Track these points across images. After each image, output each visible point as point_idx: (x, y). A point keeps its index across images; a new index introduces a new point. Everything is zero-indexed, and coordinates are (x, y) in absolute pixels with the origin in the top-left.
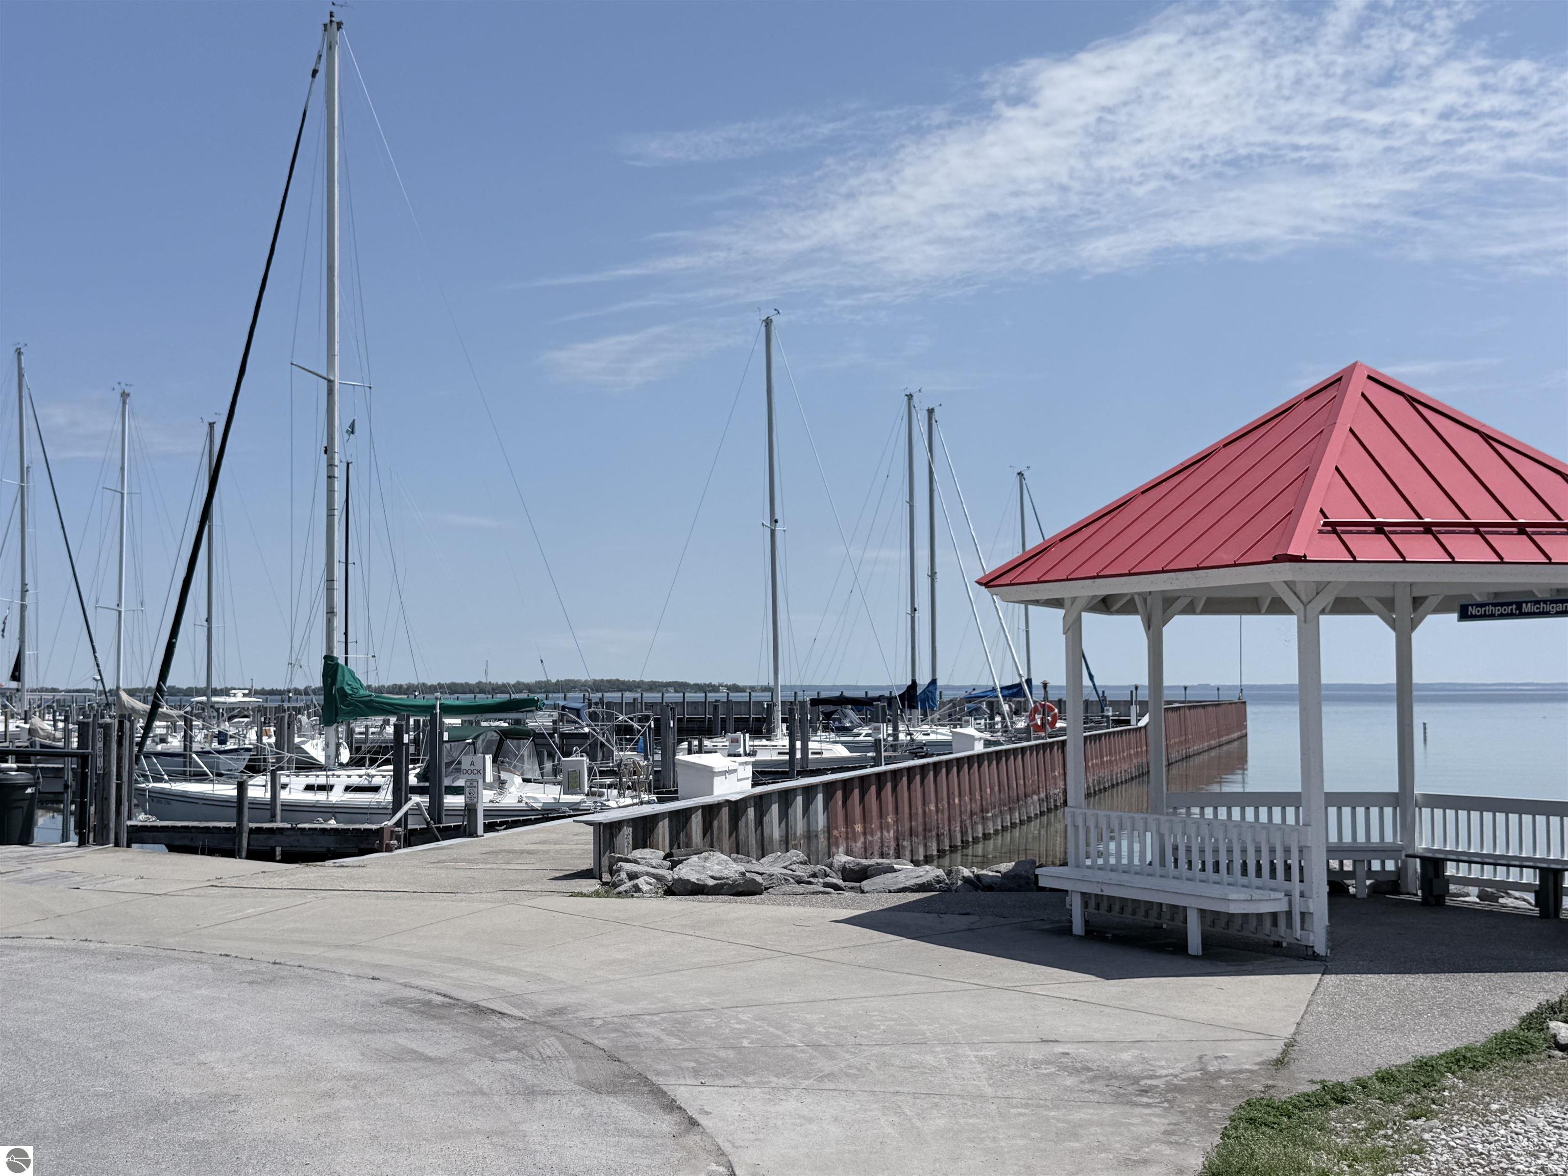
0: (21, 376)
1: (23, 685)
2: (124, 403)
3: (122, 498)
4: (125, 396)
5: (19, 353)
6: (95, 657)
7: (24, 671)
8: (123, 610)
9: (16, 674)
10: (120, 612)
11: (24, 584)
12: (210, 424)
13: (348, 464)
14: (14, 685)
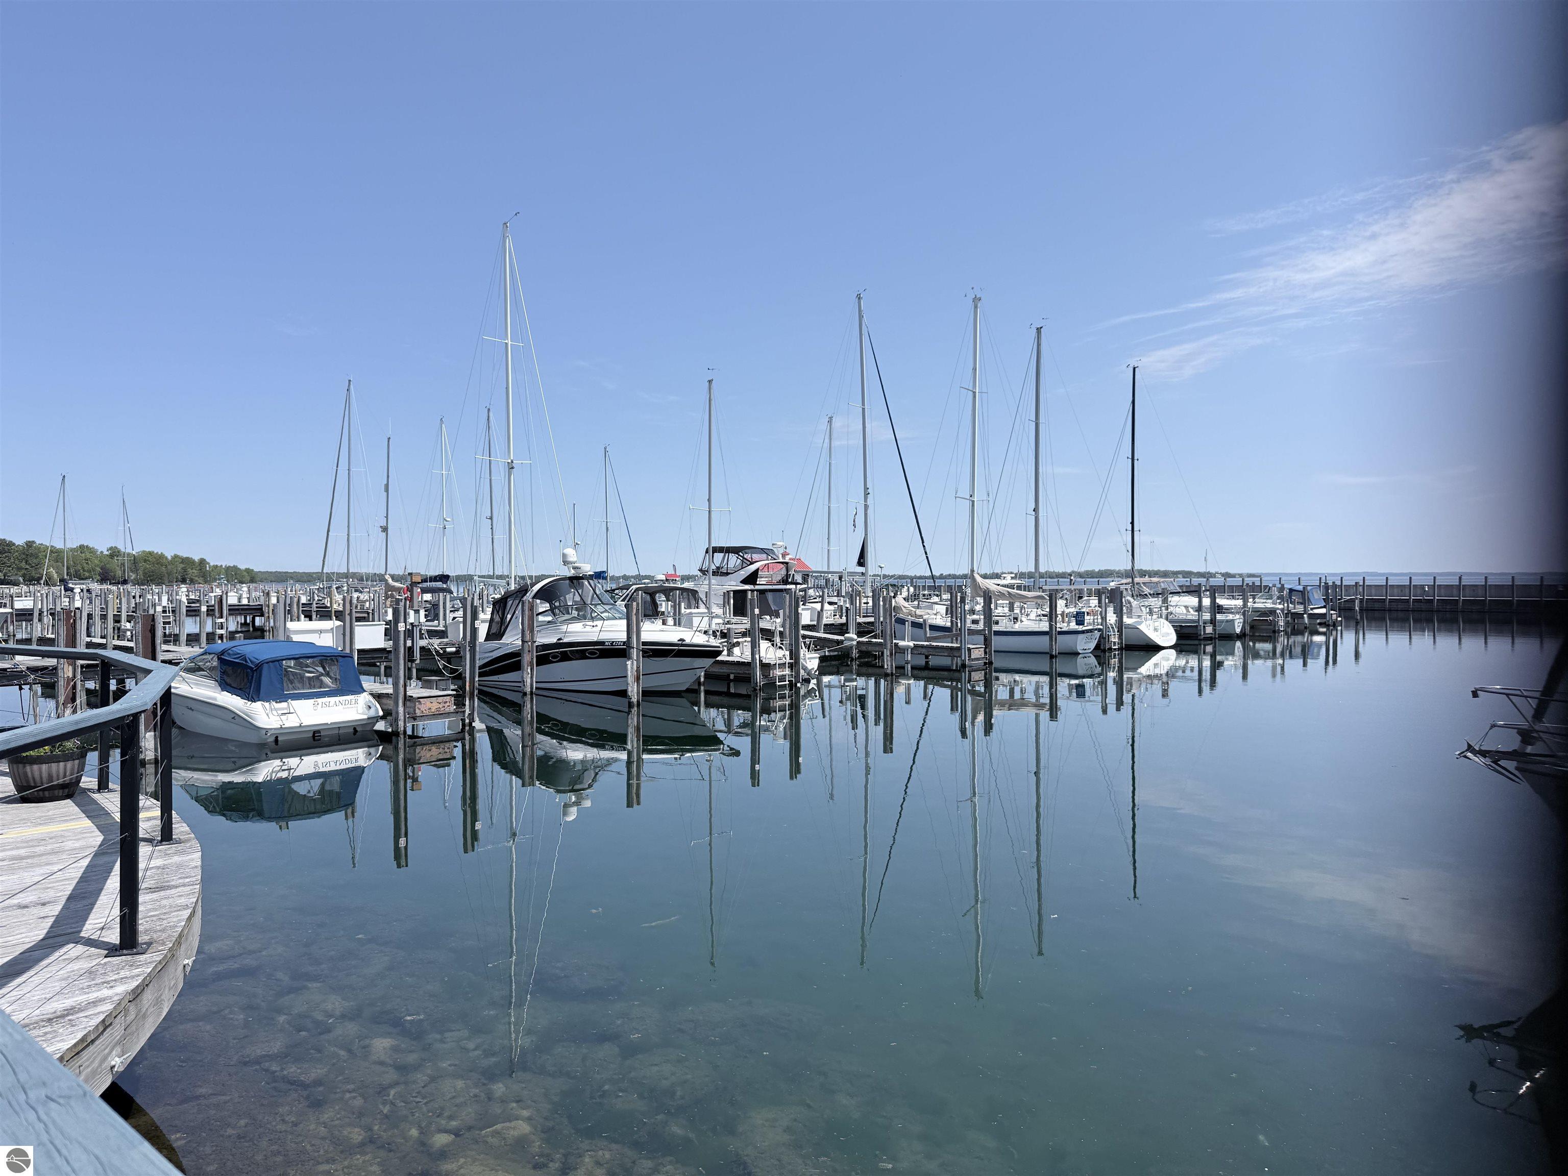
0: (861, 317)
1: (867, 570)
2: (976, 307)
3: (975, 397)
4: (976, 300)
5: (859, 297)
6: (924, 546)
7: (867, 560)
8: (975, 500)
9: (861, 562)
10: (973, 502)
11: (866, 489)
12: (1037, 329)
13: (1134, 369)
14: (862, 569)
